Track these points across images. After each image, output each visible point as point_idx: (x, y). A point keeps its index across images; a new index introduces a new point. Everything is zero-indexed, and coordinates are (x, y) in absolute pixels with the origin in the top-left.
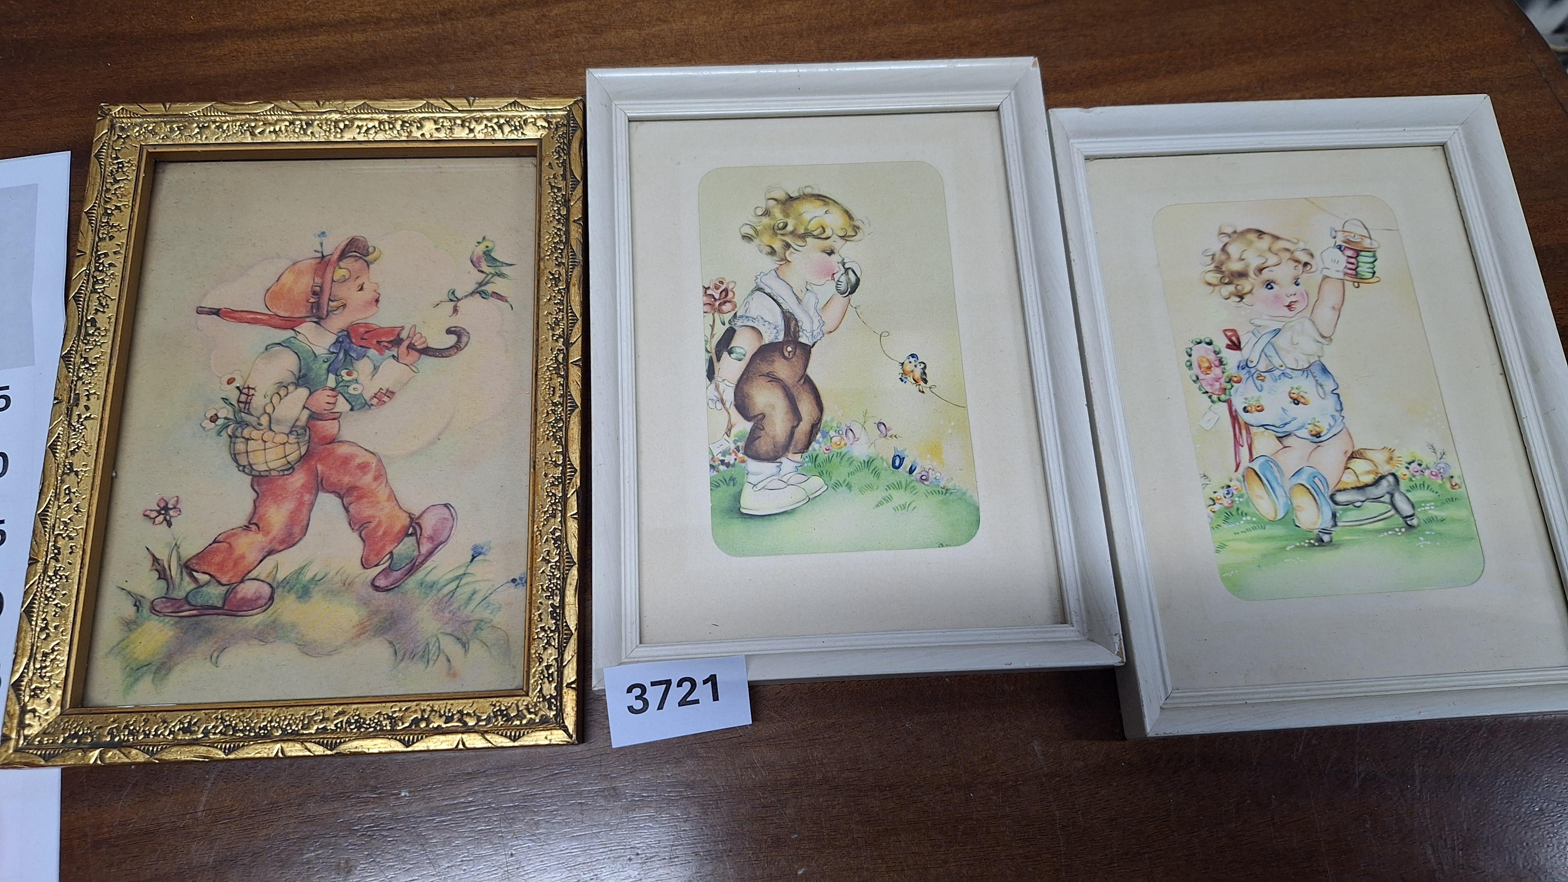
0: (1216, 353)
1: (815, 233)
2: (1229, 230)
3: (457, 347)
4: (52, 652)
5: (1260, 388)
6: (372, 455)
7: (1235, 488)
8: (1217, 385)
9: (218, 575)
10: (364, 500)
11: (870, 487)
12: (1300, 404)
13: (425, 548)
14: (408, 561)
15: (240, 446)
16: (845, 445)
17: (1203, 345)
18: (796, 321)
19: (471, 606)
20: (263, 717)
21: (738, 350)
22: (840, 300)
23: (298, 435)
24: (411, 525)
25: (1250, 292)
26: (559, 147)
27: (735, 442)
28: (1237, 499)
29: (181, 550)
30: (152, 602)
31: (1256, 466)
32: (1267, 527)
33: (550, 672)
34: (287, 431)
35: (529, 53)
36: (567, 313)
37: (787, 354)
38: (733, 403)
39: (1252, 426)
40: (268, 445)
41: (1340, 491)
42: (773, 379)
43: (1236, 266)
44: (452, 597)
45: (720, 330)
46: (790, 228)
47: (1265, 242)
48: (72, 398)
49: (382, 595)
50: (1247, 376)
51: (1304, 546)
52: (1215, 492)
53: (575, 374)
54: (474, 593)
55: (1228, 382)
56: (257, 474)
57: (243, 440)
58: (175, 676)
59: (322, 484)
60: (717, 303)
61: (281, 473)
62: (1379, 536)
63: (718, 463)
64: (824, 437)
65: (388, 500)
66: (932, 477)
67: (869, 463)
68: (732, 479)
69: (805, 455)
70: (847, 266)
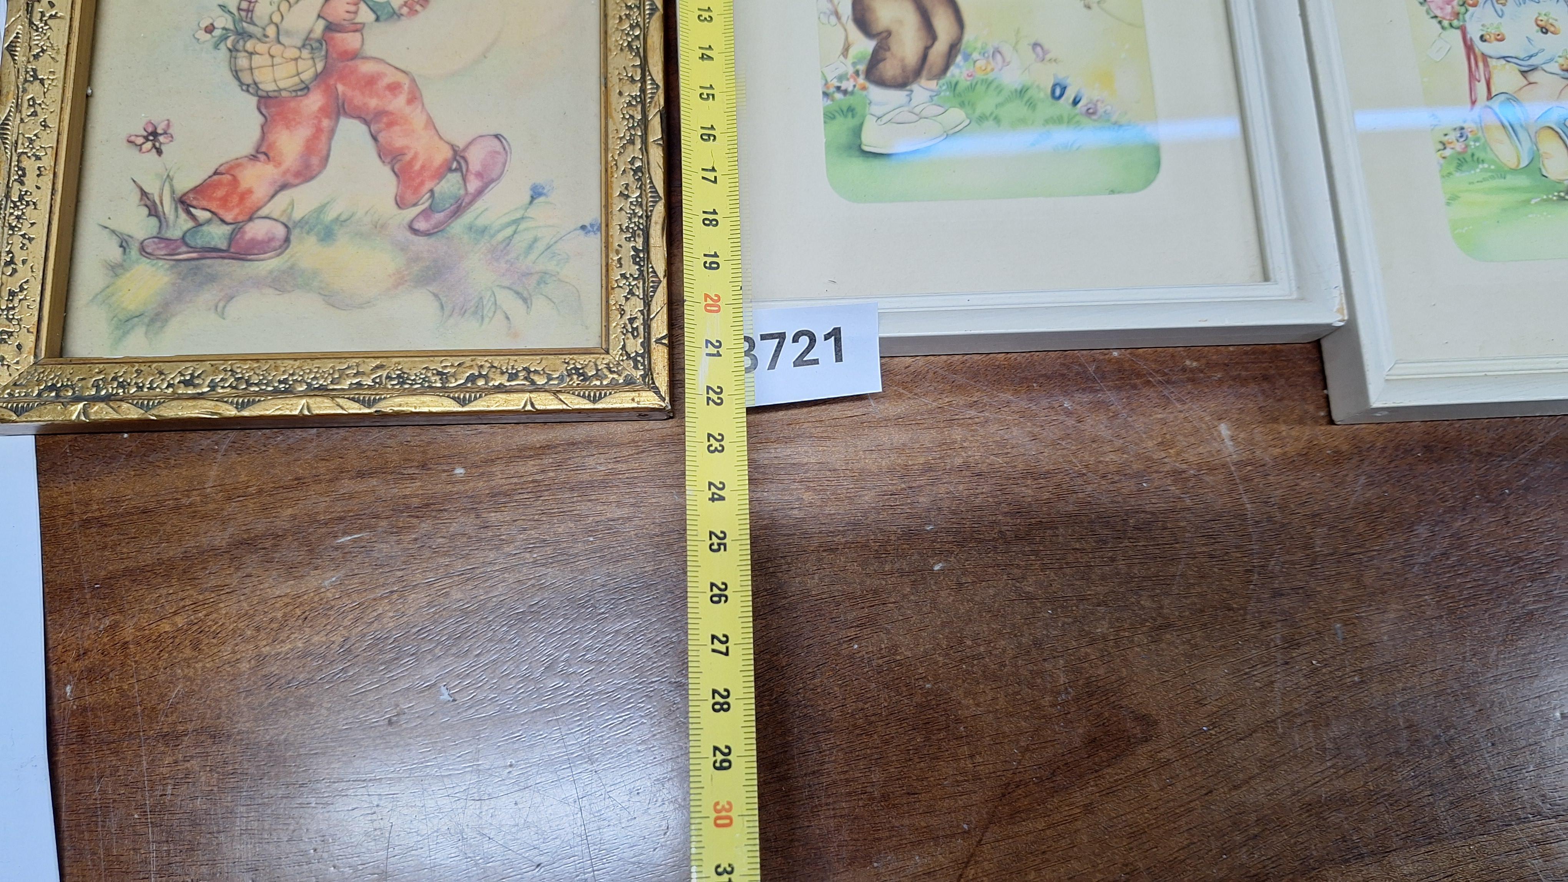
4: (21, 291)
5: (1500, 13)
6: (403, 75)
7: (1470, 130)
8: (1449, 9)
9: (221, 212)
10: (397, 128)
11: (1023, 121)
12: (1549, 34)
13: (473, 185)
14: (452, 201)
15: (243, 62)
16: (993, 70)
19: (532, 257)
20: (283, 369)
23: (312, 49)
24: (455, 159)
27: (854, 64)
28: (1472, 143)
29: (175, 182)
30: (142, 243)
31: (1495, 105)
32: (1508, 177)
33: (635, 326)
34: (299, 44)
38: (851, 17)
39: (1491, 57)
44: (508, 245)
49: (422, 240)
51: (1552, 200)
52: (1446, 135)
54: (535, 240)
56: (264, 94)
57: (246, 54)
58: (174, 324)
59: (344, 109)
61: (294, 94)
63: (832, 90)
65: (426, 127)
66: (1101, 111)
67: (1022, 92)
68: (851, 110)
69: (941, 82)
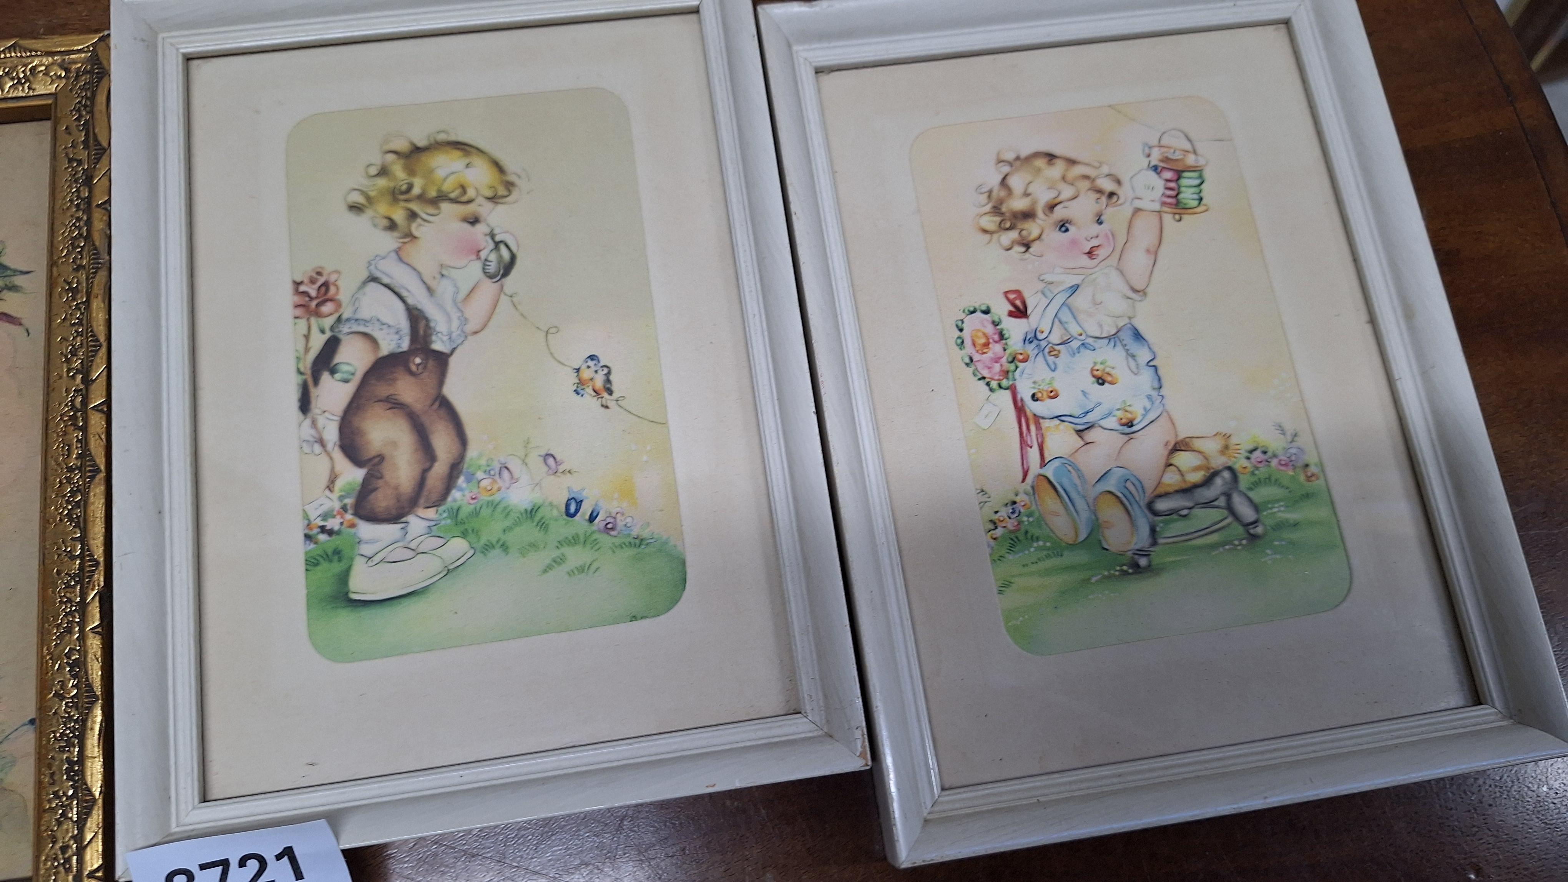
0: (995, 324)
1: (452, 195)
2: (1010, 156)
5: (1053, 367)
7: (1023, 504)
8: (997, 367)
11: (533, 546)
12: (1106, 385)
16: (499, 490)
17: (978, 314)
18: (427, 320)
21: (344, 368)
22: (489, 288)
25: (1039, 238)
27: (341, 498)
28: (1025, 519)
31: (1049, 471)
32: (1066, 553)
36: (87, 338)
37: (414, 368)
38: (338, 443)
39: (1043, 418)
41: (1160, 496)
42: (395, 405)
43: (1019, 204)
45: (318, 341)
46: (416, 191)
47: (1057, 170)
50: (1036, 351)
51: (1114, 575)
52: (996, 512)
53: (95, 424)
55: (1012, 362)
60: (314, 304)
62: (1214, 553)
63: (316, 530)
66: (620, 524)
67: (531, 512)
68: (337, 552)
69: (441, 509)
70: (498, 238)
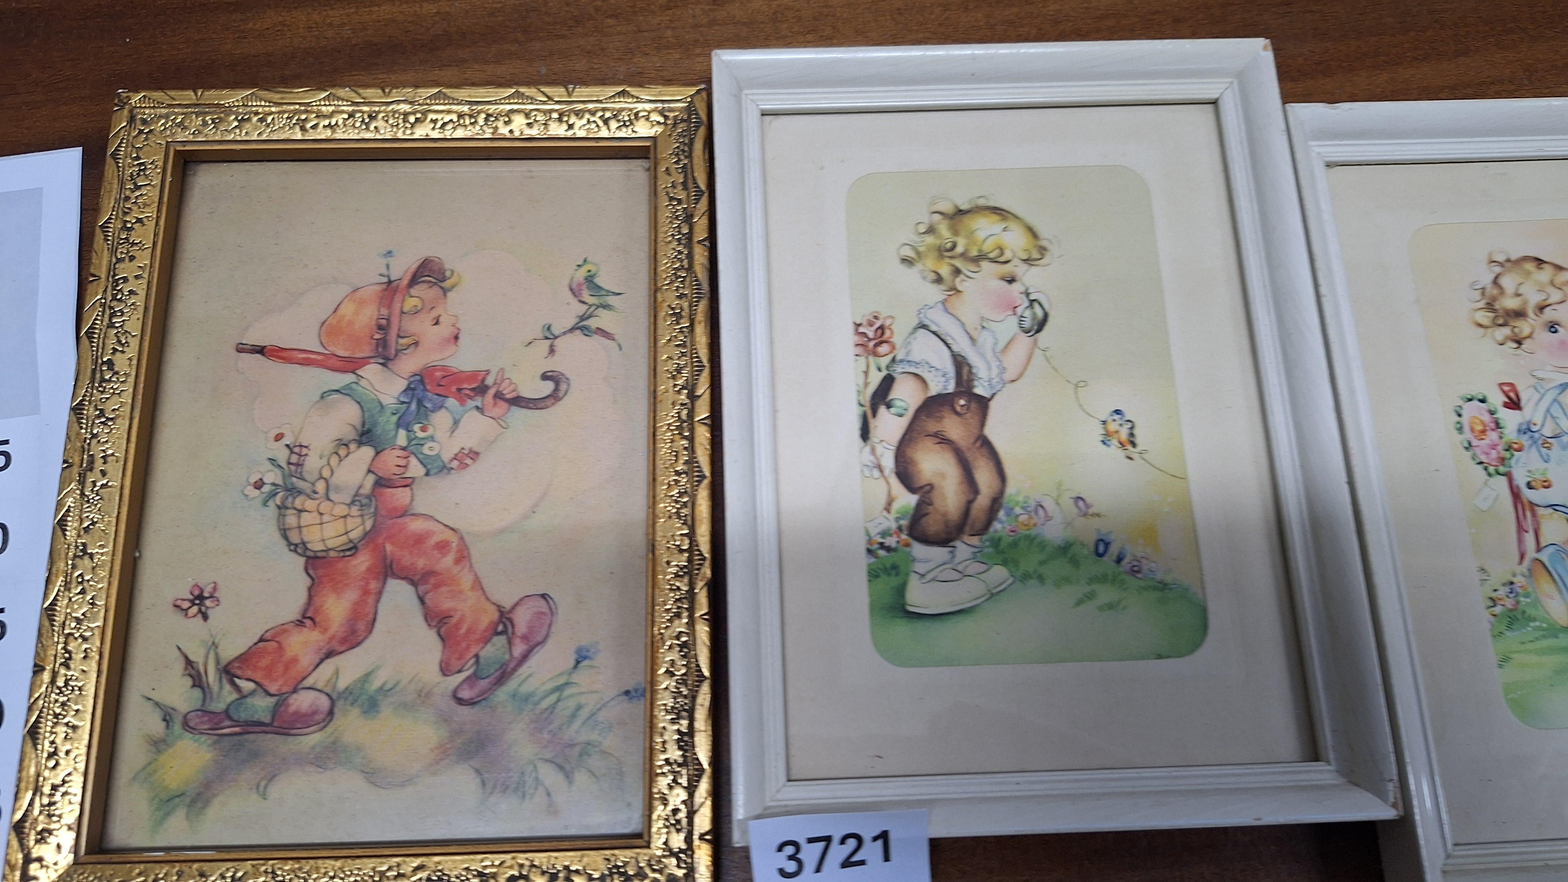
0: (1492, 413)
1: (991, 255)
2: (1501, 258)
3: (554, 397)
4: (63, 785)
5: (1546, 458)
6: (451, 532)
7: (1519, 584)
8: (1494, 454)
9: (265, 683)
10: (444, 589)
11: (1067, 580)
13: (519, 649)
14: (497, 666)
15: (291, 520)
16: (1035, 525)
18: (970, 366)
19: (576, 725)
21: (898, 403)
22: (1024, 341)
23: (362, 506)
24: (500, 621)
25: (1529, 337)
26: (678, 147)
27: (897, 519)
28: (1522, 599)
29: (220, 650)
30: (185, 716)
31: (1544, 556)
32: (1561, 635)
33: (678, 818)
34: (348, 501)
35: (635, 28)
36: (692, 358)
37: (958, 409)
38: (894, 470)
39: (1538, 506)
40: (326, 518)
42: (943, 440)
43: (1511, 303)
44: (552, 713)
45: (876, 378)
46: (959, 249)
47: (1546, 274)
48: (85, 461)
49: (465, 710)
50: (1530, 442)
52: (1495, 590)
53: (703, 434)
54: (579, 708)
55: (1507, 450)
56: (312, 554)
57: (294, 512)
58: (214, 811)
59: (392, 569)
60: (872, 344)
61: (342, 554)
63: (876, 546)
64: (1008, 514)
65: (473, 588)
66: (1145, 568)
67: (1064, 549)
68: (895, 567)
69: (985, 537)
70: (1032, 297)
